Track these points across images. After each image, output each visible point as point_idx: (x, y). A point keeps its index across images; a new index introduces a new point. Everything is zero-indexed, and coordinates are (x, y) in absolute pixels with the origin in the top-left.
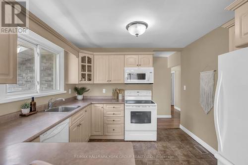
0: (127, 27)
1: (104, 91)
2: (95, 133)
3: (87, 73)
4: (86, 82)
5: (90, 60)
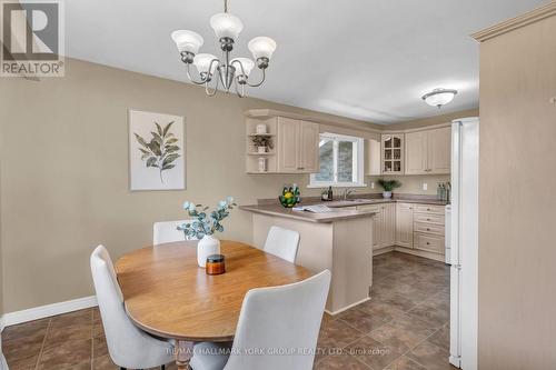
0: (424, 98)
1: (425, 187)
2: (400, 243)
3: (393, 160)
4: (391, 172)
5: (398, 143)
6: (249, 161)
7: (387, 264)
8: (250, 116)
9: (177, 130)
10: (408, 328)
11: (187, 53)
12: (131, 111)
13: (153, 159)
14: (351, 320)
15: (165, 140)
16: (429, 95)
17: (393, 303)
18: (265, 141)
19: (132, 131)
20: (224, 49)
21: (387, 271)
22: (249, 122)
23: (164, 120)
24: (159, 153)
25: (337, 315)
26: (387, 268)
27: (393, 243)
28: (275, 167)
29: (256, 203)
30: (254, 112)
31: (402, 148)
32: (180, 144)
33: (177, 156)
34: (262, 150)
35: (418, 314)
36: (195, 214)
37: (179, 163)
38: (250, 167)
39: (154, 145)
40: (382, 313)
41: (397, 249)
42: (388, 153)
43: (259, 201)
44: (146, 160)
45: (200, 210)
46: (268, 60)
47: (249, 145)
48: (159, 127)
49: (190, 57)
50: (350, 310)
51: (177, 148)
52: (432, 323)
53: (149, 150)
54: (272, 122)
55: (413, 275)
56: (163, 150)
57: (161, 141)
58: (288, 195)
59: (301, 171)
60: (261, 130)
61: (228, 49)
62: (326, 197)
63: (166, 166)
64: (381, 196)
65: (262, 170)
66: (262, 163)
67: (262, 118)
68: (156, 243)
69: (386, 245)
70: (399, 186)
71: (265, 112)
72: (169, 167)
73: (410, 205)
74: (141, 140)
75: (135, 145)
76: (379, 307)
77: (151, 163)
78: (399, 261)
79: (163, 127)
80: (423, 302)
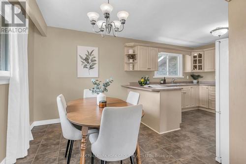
0: (211, 33)
2: (201, 106)
3: (197, 65)
4: (197, 70)
5: (200, 56)
6: (126, 65)
7: (193, 115)
8: (126, 46)
9: (95, 54)
10: (197, 143)
11: (93, 20)
12: (78, 47)
13: (86, 65)
14: (169, 137)
15: (91, 57)
16: (214, 31)
17: (192, 132)
18: (133, 57)
19: (78, 54)
20: (105, 17)
21: (192, 118)
22: (126, 49)
23: (90, 49)
24: (88, 63)
25: (162, 134)
26: (192, 116)
27: (197, 105)
28: (137, 68)
29: (129, 84)
30: (127, 44)
31: (202, 58)
32: (96, 59)
33: (95, 64)
34: (131, 61)
35: (204, 138)
36: (96, 84)
37: (96, 66)
38: (126, 69)
39: (86, 60)
40: (185, 136)
41: (200, 108)
42: (195, 61)
43: (130, 83)
44: (83, 65)
45: (97, 82)
46: (125, 21)
47: (126, 59)
48: (88, 52)
49: (94, 22)
50: (169, 133)
51: (95, 61)
52: (210, 142)
53: (84, 61)
54: (136, 48)
55: (206, 120)
56: (90, 61)
57: (89, 58)
58: (142, 80)
59: (149, 70)
60: (131, 52)
61: (107, 17)
62: (162, 82)
63: (91, 68)
64: (192, 82)
65: (131, 69)
66: (131, 66)
67: (132, 47)
68: (84, 97)
69: (194, 106)
70: (202, 77)
71: (132, 44)
72: (92, 68)
73: (207, 87)
74: (81, 58)
75: (79, 60)
76: (184, 133)
77: (85, 67)
78: (200, 114)
79: (90, 52)
80: (208, 133)
